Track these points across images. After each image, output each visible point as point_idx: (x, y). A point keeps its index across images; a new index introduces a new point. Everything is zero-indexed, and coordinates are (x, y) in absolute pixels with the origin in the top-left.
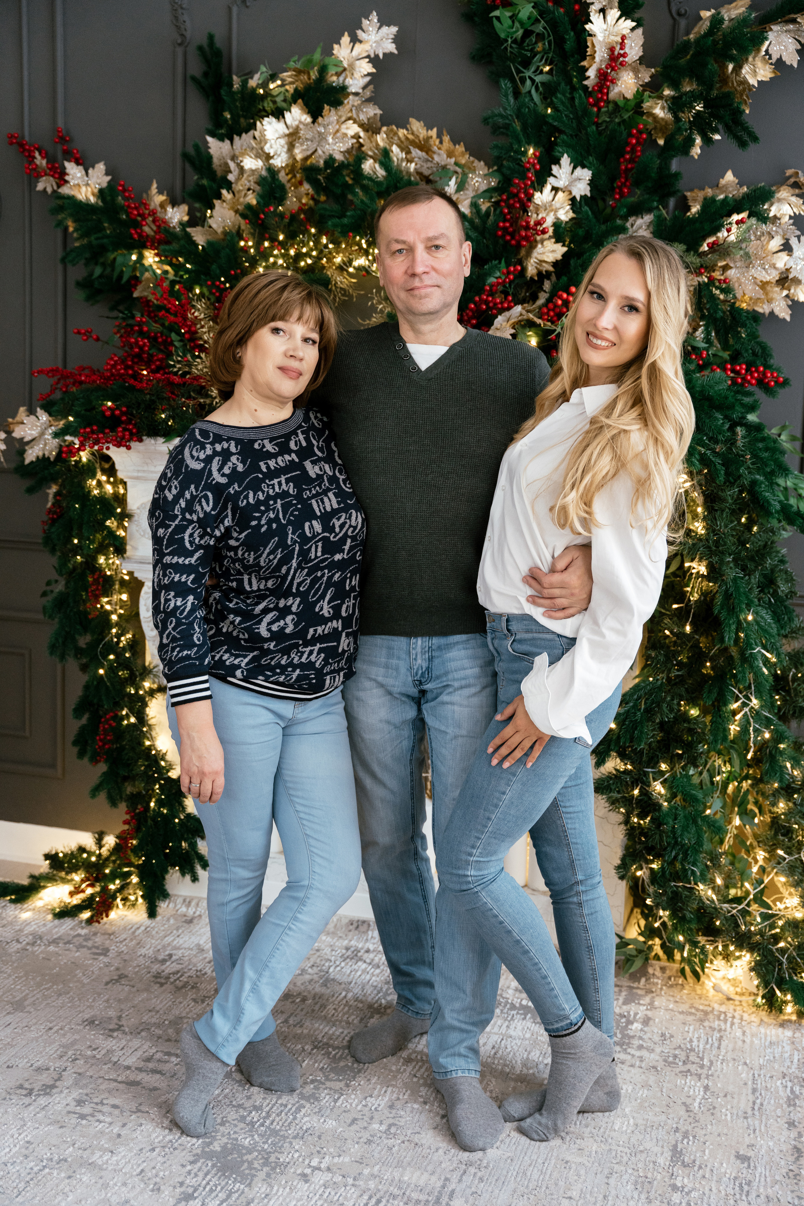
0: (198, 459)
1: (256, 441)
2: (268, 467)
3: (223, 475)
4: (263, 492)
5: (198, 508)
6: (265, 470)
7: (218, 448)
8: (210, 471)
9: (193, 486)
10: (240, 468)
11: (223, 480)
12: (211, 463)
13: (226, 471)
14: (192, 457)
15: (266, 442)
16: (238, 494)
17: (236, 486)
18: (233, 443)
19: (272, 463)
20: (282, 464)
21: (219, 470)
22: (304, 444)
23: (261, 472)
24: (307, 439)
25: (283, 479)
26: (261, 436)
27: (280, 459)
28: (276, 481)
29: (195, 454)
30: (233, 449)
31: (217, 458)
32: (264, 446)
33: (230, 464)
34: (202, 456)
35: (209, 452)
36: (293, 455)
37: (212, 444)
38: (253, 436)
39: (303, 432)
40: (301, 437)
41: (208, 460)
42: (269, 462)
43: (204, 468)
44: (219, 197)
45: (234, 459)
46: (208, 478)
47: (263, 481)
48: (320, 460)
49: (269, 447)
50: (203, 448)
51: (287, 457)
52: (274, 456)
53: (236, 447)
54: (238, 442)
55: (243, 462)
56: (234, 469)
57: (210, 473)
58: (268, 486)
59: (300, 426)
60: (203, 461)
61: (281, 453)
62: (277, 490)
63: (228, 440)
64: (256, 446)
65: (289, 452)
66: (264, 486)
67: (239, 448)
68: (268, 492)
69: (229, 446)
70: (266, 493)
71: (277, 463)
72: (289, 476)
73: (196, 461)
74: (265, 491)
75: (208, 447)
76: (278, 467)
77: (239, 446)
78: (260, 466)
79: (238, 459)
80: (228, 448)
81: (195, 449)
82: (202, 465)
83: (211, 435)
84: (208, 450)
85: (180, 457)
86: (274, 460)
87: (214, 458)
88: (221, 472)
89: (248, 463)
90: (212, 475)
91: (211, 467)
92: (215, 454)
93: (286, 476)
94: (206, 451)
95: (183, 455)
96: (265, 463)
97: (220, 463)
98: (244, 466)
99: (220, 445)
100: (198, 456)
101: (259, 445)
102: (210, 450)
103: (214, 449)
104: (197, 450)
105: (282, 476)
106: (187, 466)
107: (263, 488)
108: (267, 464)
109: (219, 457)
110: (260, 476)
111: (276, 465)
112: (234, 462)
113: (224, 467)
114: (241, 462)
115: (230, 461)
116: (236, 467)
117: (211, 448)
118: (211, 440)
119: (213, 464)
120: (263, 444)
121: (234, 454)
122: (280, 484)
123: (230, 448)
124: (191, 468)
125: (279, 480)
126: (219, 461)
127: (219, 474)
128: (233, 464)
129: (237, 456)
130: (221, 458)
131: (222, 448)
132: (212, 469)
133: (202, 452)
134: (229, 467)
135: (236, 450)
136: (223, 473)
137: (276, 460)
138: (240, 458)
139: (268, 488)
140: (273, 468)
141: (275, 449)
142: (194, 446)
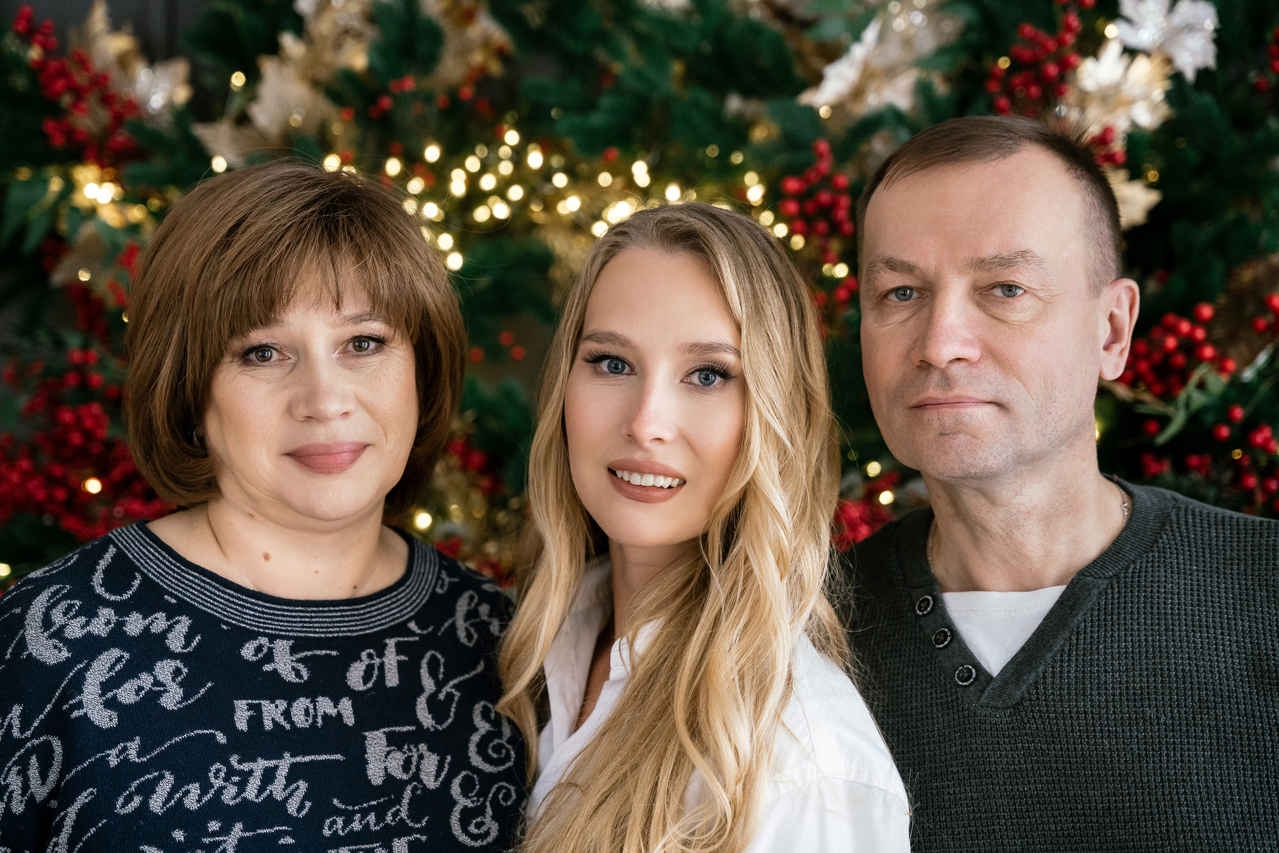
0: (59, 634)
1: (254, 635)
2: (256, 720)
3: (112, 704)
4: (206, 787)
6: (242, 725)
7: (134, 625)
8: (79, 679)
9: (17, 710)
10: (172, 699)
11: (105, 720)
12: (93, 657)
13: (127, 694)
14: (47, 622)
15: (282, 647)
16: (127, 770)
17: (134, 746)
18: (184, 623)
19: (272, 711)
20: (300, 719)
21: (106, 686)
22: (392, 679)
23: (229, 727)
24: (408, 671)
25: (284, 764)
26: (273, 627)
27: (301, 704)
28: (260, 765)
29: (58, 617)
30: (175, 642)
31: (116, 653)
32: (269, 657)
33: (146, 680)
34: (75, 630)
35: (101, 624)
36: (346, 707)
38: (249, 622)
39: (400, 648)
40: (391, 659)
41: (87, 649)
42: (267, 706)
43: (67, 665)
44: (274, 49)
45: (164, 669)
46: (63, 699)
47: (222, 754)
48: (420, 735)
49: (285, 664)
50: (89, 610)
51: (325, 705)
52: (289, 692)
53: (189, 638)
54: (201, 623)
55: (188, 685)
56: (152, 697)
57: (77, 685)
58: (231, 772)
59: (400, 629)
60: (71, 644)
61: (311, 690)
62: (251, 793)
63: (172, 612)
64: (248, 652)
65: (339, 689)
66: (218, 770)
67: (194, 644)
68: (221, 790)
69: (170, 628)
70: (212, 791)
71: (287, 714)
72: (307, 759)
73: (50, 637)
74: (212, 786)
75: (106, 613)
76: (288, 727)
77: (198, 638)
78: (232, 710)
79: (177, 672)
80: (164, 634)
81: (64, 605)
82: (65, 654)
83: (136, 583)
84: (103, 620)
85: (18, 611)
86: (282, 704)
87: (107, 649)
88: (110, 695)
89: (202, 691)
90: (81, 692)
91: (87, 668)
92: (117, 637)
93: (299, 759)
94: (95, 621)
95: (26, 608)
96: (251, 707)
97: (118, 667)
98: (185, 698)
99: (145, 618)
100: (63, 627)
101: (259, 649)
102: (108, 623)
103: (120, 625)
104: (70, 608)
105: (287, 755)
106: (22, 645)
107: (211, 775)
108: (257, 709)
109: (124, 649)
110: (221, 738)
111: (281, 720)
112: (161, 678)
113: (124, 681)
114: (181, 685)
115: (150, 670)
116: (159, 694)
117: (114, 619)
118: (125, 596)
119: (95, 664)
120: (270, 650)
121: (174, 656)
122: (269, 776)
123: (170, 636)
124: (30, 655)
125: (271, 763)
126: (119, 660)
127: (101, 695)
128: (157, 683)
129: (178, 663)
130: (127, 656)
131: (147, 629)
132: (88, 675)
133: (83, 619)
134: (140, 689)
135: (185, 647)
136: (115, 697)
137: (290, 705)
138: (185, 670)
139: (226, 779)
140: (268, 725)
141: (298, 674)
142: (65, 597)
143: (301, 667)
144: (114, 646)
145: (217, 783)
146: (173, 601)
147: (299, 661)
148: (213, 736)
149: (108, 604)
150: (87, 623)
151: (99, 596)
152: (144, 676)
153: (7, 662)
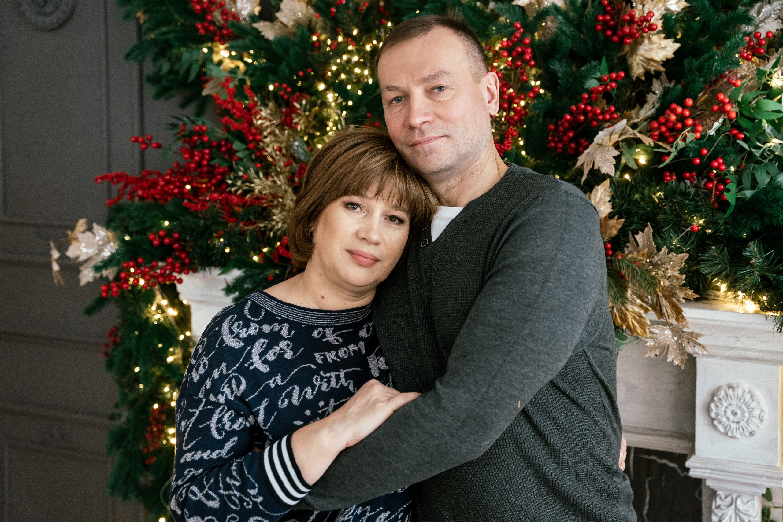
0: (237, 336)
1: (316, 328)
2: (325, 359)
3: (265, 362)
4: (313, 386)
5: (227, 390)
6: (320, 361)
7: (267, 329)
8: (249, 353)
9: (224, 364)
10: (289, 355)
11: (264, 369)
12: (253, 344)
13: (270, 357)
14: (231, 332)
15: (329, 331)
16: (279, 389)
17: (278, 378)
18: (286, 327)
19: (331, 356)
20: (343, 356)
21: (261, 355)
23: (316, 363)
25: (342, 373)
27: (342, 350)
28: (333, 374)
29: (235, 329)
30: (285, 333)
31: (262, 340)
32: (324, 336)
33: (277, 349)
34: (243, 334)
35: (253, 330)
36: (361, 345)
37: (260, 323)
38: (313, 322)
41: (250, 340)
42: (328, 354)
43: (244, 348)
45: (283, 344)
46: (245, 361)
47: (316, 372)
49: (331, 337)
50: (247, 325)
51: (352, 348)
52: (336, 348)
53: (290, 332)
54: (293, 325)
55: (295, 350)
56: (281, 355)
57: (249, 356)
58: (322, 378)
60: (243, 340)
61: (345, 344)
62: (333, 384)
63: (281, 322)
64: (315, 334)
65: (357, 340)
66: (317, 378)
67: (292, 334)
68: (320, 386)
69: (281, 329)
70: (317, 388)
71: (337, 356)
72: (351, 370)
73: (234, 338)
74: (316, 386)
75: (254, 325)
76: (338, 360)
77: (293, 331)
78: (314, 357)
79: (288, 345)
80: (279, 331)
81: (236, 324)
82: (242, 344)
83: (263, 313)
84: (253, 328)
85: (217, 329)
86: (334, 353)
87: (258, 339)
88: (263, 358)
89: (300, 351)
90: (251, 358)
91: (252, 349)
92: (261, 334)
93: (347, 370)
94: (250, 329)
95: (220, 327)
96: (321, 355)
97: (264, 346)
98: (294, 354)
99: (270, 326)
100: (239, 333)
101: (319, 333)
102: (256, 329)
103: (261, 329)
104: (239, 325)
105: (341, 370)
106: (223, 341)
107: (314, 381)
108: (324, 355)
109: (265, 338)
110: (314, 367)
111: (335, 358)
112: (282, 347)
113: (268, 352)
114: (291, 349)
115: (278, 345)
116: (284, 354)
117: (258, 327)
118: (260, 318)
119: (254, 347)
120: (324, 333)
121: (285, 339)
122: (338, 378)
123: (282, 331)
124: (227, 345)
125: (337, 373)
126: (264, 343)
127: (260, 359)
128: (281, 349)
129: (288, 342)
130: (266, 341)
131: (272, 330)
132: (252, 351)
133: (245, 329)
134: (275, 353)
135: (289, 335)
136: (266, 359)
137: (337, 352)
138: (291, 344)
139: (321, 381)
140: (330, 361)
141: (337, 341)
142: (236, 321)
143: (338, 338)
144: (261, 338)
145: (318, 384)
146: (280, 318)
147: (336, 336)
148: (310, 366)
149: (254, 322)
150: (248, 330)
151: (249, 319)
152: (275, 347)
153: (217, 348)
